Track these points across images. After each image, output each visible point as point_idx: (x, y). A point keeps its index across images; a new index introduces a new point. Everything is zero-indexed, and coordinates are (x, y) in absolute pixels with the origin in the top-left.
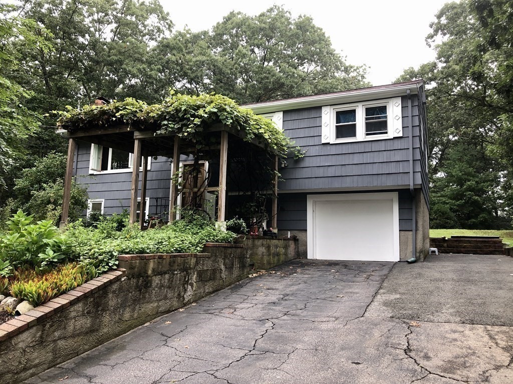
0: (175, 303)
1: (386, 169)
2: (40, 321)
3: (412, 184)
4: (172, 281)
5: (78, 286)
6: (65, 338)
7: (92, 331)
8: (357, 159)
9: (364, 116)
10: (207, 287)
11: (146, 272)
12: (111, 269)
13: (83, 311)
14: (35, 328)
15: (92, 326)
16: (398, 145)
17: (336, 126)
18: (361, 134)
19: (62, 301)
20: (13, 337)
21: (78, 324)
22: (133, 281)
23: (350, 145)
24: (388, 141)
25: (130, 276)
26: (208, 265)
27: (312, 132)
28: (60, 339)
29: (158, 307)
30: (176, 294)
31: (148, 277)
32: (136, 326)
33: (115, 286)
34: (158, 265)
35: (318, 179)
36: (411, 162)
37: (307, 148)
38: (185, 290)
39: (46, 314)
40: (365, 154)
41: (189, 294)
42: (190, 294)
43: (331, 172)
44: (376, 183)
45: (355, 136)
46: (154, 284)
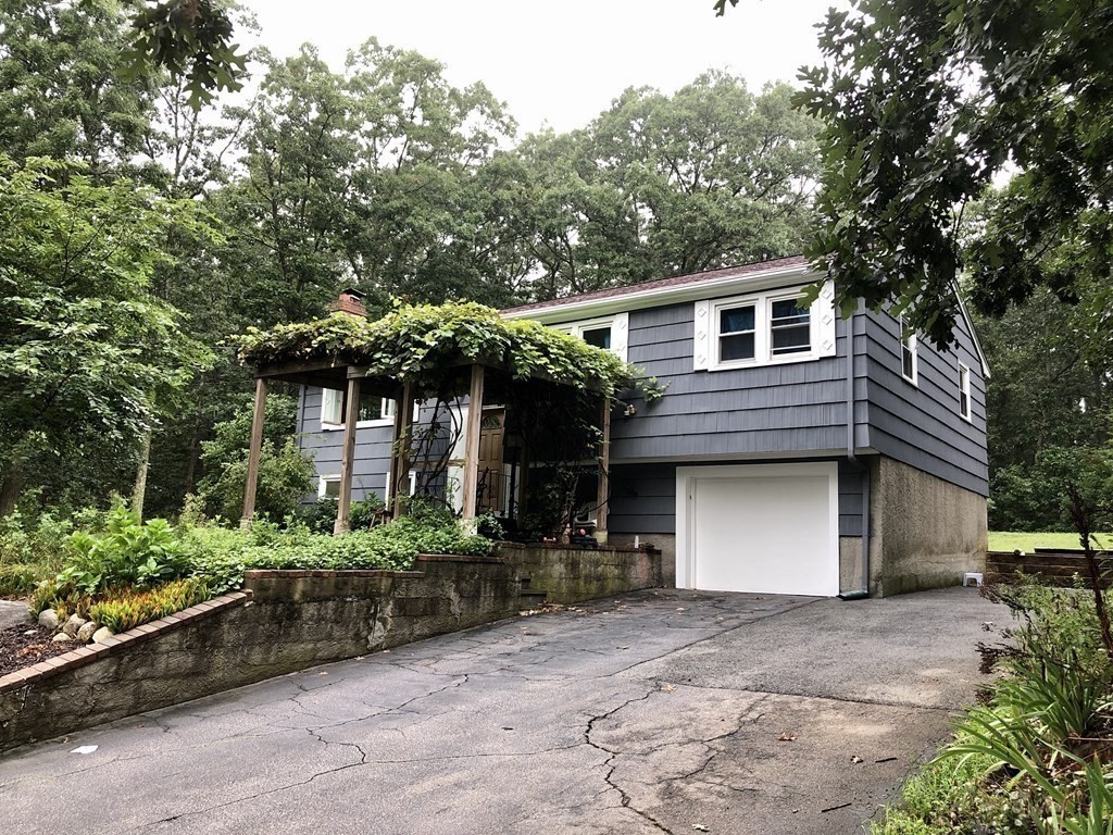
0: (348, 647)
1: (805, 419)
2: (114, 652)
3: (850, 447)
4: (342, 612)
5: (179, 610)
6: (152, 678)
7: (194, 673)
8: (756, 399)
9: (770, 318)
10: (417, 626)
11: (290, 595)
12: (231, 590)
13: (181, 644)
14: (108, 660)
15: (195, 666)
16: (828, 371)
17: (721, 338)
18: (763, 353)
19: (150, 628)
20: (76, 668)
21: (174, 662)
22: (267, 609)
23: (743, 372)
24: (811, 365)
25: (260, 601)
26: (419, 590)
27: (678, 349)
28: (144, 678)
29: (316, 650)
30: (351, 634)
31: (293, 603)
32: (273, 676)
33: (233, 614)
34: (314, 587)
35: (686, 437)
36: (850, 405)
37: (670, 380)
38: (370, 629)
39: (123, 644)
40: (768, 389)
41: (378, 634)
42: (380, 635)
43: (710, 424)
44: (788, 446)
45: (753, 356)
46: (305, 615)
